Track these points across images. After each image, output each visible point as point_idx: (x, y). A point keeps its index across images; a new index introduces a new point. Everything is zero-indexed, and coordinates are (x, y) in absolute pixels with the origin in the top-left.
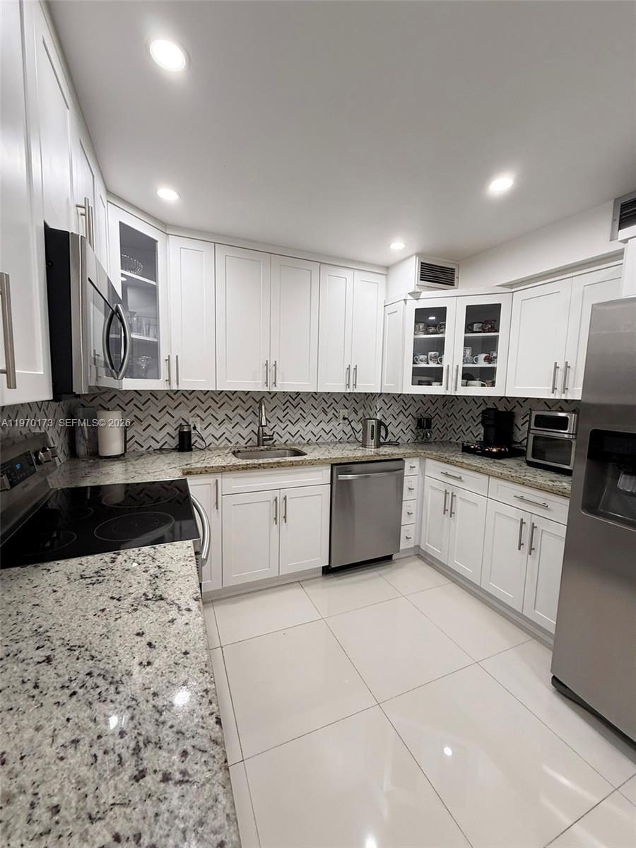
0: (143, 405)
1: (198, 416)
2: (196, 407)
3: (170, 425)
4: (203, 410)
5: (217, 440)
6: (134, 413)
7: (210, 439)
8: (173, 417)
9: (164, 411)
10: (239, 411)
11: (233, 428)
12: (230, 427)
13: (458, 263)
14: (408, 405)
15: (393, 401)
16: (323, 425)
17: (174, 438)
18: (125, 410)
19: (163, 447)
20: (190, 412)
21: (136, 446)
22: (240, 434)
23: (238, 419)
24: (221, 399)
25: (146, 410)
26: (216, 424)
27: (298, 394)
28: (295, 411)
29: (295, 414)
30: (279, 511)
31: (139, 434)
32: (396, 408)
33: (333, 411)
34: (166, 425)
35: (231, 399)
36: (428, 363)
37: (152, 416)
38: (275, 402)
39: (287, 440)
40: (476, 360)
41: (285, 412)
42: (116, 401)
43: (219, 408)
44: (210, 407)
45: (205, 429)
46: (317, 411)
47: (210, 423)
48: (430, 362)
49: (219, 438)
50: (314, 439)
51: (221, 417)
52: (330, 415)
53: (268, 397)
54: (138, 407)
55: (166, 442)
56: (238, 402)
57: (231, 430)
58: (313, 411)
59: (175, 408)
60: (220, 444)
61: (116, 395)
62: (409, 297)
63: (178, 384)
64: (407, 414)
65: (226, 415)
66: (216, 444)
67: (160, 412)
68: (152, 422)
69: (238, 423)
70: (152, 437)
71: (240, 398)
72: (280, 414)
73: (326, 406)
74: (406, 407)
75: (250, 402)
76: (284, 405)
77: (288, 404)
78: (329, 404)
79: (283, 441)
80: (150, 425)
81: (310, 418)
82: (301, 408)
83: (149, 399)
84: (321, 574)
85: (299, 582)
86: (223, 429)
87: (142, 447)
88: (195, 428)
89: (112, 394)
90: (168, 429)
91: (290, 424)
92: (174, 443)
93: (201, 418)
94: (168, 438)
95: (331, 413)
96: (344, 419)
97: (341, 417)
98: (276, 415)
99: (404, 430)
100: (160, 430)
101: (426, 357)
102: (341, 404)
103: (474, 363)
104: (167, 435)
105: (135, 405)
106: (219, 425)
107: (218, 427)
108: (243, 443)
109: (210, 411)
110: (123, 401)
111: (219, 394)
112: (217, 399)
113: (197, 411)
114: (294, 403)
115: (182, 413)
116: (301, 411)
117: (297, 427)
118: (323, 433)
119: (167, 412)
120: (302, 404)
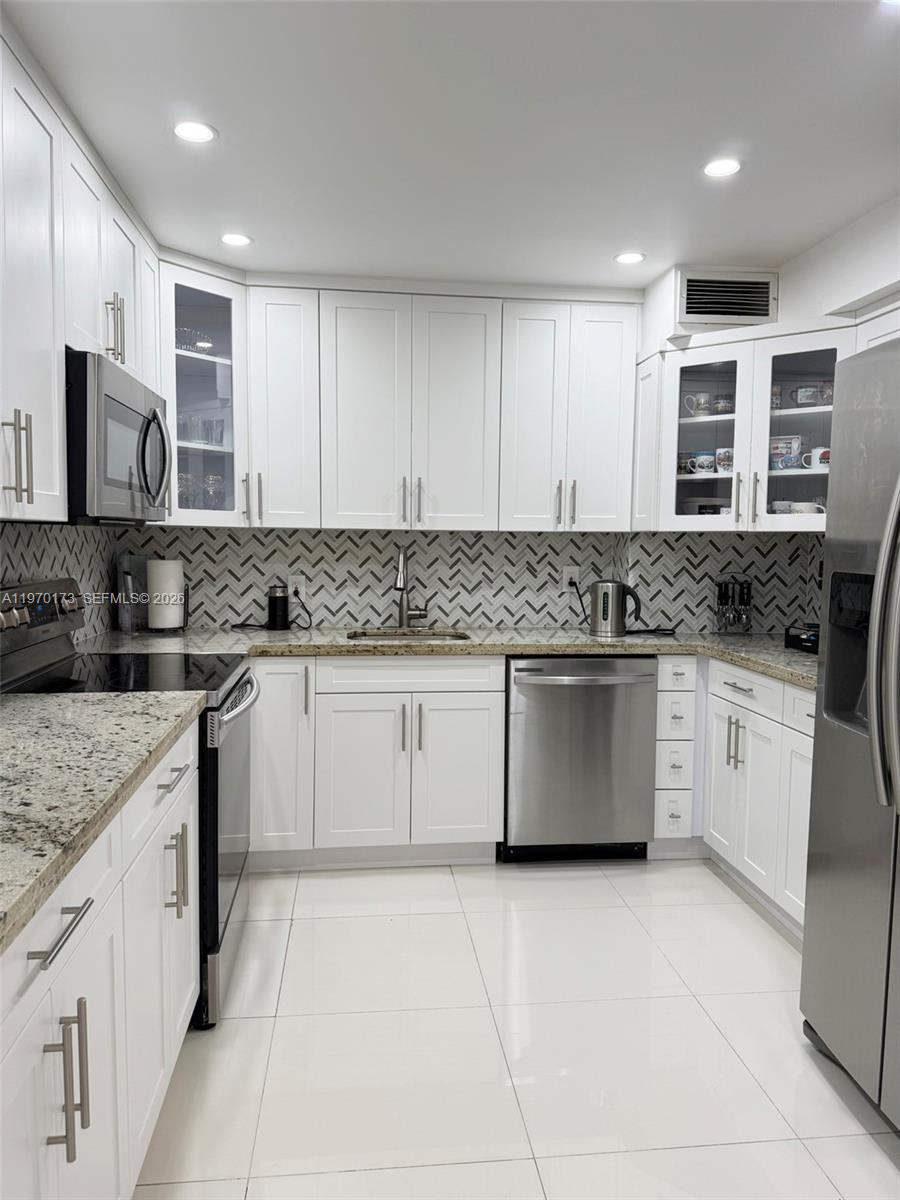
0: (218, 553)
1: (303, 573)
2: (299, 558)
3: (258, 587)
4: (309, 563)
5: (334, 615)
6: (203, 567)
7: (323, 613)
8: (263, 574)
9: (249, 564)
10: (371, 566)
11: (360, 595)
12: (355, 592)
13: (775, 270)
14: (700, 558)
15: (665, 549)
16: (527, 595)
17: (263, 609)
18: (190, 562)
19: (248, 622)
20: (290, 566)
21: (206, 619)
22: (372, 607)
23: (369, 579)
24: (341, 545)
25: (222, 561)
26: (331, 587)
27: (478, 535)
28: (473, 567)
29: (473, 573)
30: (411, 731)
31: (210, 599)
32: (671, 563)
33: (549, 569)
34: (251, 586)
35: (357, 546)
36: (716, 471)
37: (230, 571)
38: (434, 551)
39: (458, 621)
40: (808, 461)
41: (455, 569)
42: (177, 546)
43: (337, 560)
44: (322, 558)
45: (314, 595)
46: (516, 569)
47: (322, 586)
48: (719, 469)
49: (338, 611)
50: (510, 621)
51: (340, 574)
52: (543, 577)
53: (423, 541)
54: (210, 558)
55: (251, 615)
56: (369, 550)
57: (358, 598)
58: (508, 569)
59: (266, 559)
60: (338, 622)
61: (177, 538)
62: (670, 346)
63: (260, 517)
64: (698, 574)
65: (349, 572)
66: (330, 622)
67: (242, 565)
68: (231, 581)
69: (369, 587)
70: (230, 607)
71: (372, 544)
72: (445, 572)
73: (533, 560)
74: (696, 561)
75: (391, 551)
76: (451, 556)
77: (459, 555)
78: (540, 555)
79: (450, 621)
80: (227, 586)
81: (503, 581)
82: (484, 563)
83: (226, 544)
84: (494, 859)
85: (450, 866)
86: (343, 597)
87: (215, 621)
88: (296, 593)
89: (172, 536)
90: (254, 594)
91: (463, 592)
92: (263, 617)
93: (308, 578)
94: (254, 609)
95: (544, 571)
96: (572, 584)
97: (566, 581)
98: (438, 575)
99: (692, 606)
100: (242, 594)
101: (711, 458)
102: (565, 556)
103: (803, 467)
104: (251, 604)
105: (205, 553)
106: (337, 589)
107: (334, 592)
108: (377, 621)
109: (323, 565)
110: (187, 547)
111: (338, 537)
112: (334, 545)
113: (301, 565)
114: (471, 553)
115: (278, 568)
116: (484, 569)
117: (478, 597)
118: (527, 610)
119: (254, 566)
120: (486, 556)
